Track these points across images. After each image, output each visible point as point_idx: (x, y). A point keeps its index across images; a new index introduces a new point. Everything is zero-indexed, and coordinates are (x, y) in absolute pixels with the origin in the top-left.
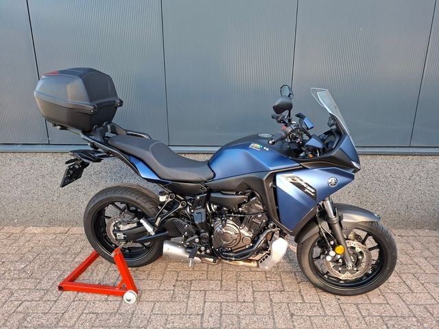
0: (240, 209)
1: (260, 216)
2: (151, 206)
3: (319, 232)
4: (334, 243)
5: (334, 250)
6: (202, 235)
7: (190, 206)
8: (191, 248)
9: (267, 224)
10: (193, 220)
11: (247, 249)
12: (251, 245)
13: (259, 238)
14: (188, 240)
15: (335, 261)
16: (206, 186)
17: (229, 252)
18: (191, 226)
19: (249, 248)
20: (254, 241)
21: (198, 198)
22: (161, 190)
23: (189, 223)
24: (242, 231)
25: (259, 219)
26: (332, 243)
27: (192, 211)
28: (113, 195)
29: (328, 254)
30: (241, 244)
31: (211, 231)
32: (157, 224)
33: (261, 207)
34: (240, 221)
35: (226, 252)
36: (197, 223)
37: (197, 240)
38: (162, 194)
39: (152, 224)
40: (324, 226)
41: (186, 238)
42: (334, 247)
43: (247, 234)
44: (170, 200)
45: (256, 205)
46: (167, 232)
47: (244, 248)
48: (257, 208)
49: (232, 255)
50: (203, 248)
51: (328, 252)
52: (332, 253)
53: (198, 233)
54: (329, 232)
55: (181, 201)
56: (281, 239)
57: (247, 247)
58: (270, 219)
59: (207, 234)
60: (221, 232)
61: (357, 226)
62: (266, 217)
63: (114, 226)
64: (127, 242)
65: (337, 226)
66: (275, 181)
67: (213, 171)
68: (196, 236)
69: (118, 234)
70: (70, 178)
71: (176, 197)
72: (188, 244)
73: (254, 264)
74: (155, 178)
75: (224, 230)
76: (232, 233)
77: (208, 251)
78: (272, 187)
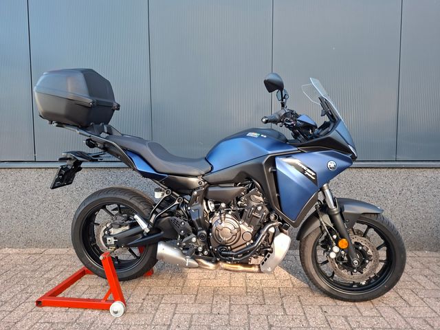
0: (239, 202)
1: (260, 208)
2: (145, 207)
3: (321, 227)
4: (337, 237)
5: (337, 245)
6: (199, 233)
7: (186, 203)
8: (187, 249)
9: (268, 216)
10: (189, 217)
11: (247, 247)
12: (252, 242)
13: (259, 234)
14: (185, 240)
15: (339, 258)
16: (204, 181)
17: (228, 251)
18: (187, 223)
19: (249, 246)
20: (254, 238)
21: (195, 193)
22: (157, 186)
23: (186, 221)
24: (242, 226)
25: (259, 212)
26: (335, 237)
27: (189, 208)
28: (107, 196)
29: (332, 251)
30: (241, 241)
31: (209, 228)
32: (152, 221)
33: (261, 199)
34: (239, 215)
35: (225, 251)
36: (194, 220)
37: (194, 240)
38: (158, 190)
39: (147, 221)
40: (325, 219)
41: (182, 237)
42: (337, 241)
43: (247, 229)
44: (166, 195)
45: (256, 197)
46: (162, 233)
47: (245, 246)
48: (256, 200)
49: (231, 253)
50: (200, 249)
51: (332, 248)
52: (336, 249)
53: (195, 232)
54: (331, 226)
55: (177, 197)
56: (282, 234)
57: (248, 244)
58: (271, 210)
59: (204, 232)
60: (220, 227)
61: (360, 218)
62: (266, 209)
63: (104, 231)
64: (117, 247)
65: (338, 218)
66: (274, 165)
67: (211, 164)
68: (193, 235)
69: (108, 239)
70: (61, 180)
71: (172, 193)
72: (184, 244)
73: (256, 269)
74: (152, 171)
75: (223, 225)
76: (231, 227)
77: (206, 253)
78: (271, 172)
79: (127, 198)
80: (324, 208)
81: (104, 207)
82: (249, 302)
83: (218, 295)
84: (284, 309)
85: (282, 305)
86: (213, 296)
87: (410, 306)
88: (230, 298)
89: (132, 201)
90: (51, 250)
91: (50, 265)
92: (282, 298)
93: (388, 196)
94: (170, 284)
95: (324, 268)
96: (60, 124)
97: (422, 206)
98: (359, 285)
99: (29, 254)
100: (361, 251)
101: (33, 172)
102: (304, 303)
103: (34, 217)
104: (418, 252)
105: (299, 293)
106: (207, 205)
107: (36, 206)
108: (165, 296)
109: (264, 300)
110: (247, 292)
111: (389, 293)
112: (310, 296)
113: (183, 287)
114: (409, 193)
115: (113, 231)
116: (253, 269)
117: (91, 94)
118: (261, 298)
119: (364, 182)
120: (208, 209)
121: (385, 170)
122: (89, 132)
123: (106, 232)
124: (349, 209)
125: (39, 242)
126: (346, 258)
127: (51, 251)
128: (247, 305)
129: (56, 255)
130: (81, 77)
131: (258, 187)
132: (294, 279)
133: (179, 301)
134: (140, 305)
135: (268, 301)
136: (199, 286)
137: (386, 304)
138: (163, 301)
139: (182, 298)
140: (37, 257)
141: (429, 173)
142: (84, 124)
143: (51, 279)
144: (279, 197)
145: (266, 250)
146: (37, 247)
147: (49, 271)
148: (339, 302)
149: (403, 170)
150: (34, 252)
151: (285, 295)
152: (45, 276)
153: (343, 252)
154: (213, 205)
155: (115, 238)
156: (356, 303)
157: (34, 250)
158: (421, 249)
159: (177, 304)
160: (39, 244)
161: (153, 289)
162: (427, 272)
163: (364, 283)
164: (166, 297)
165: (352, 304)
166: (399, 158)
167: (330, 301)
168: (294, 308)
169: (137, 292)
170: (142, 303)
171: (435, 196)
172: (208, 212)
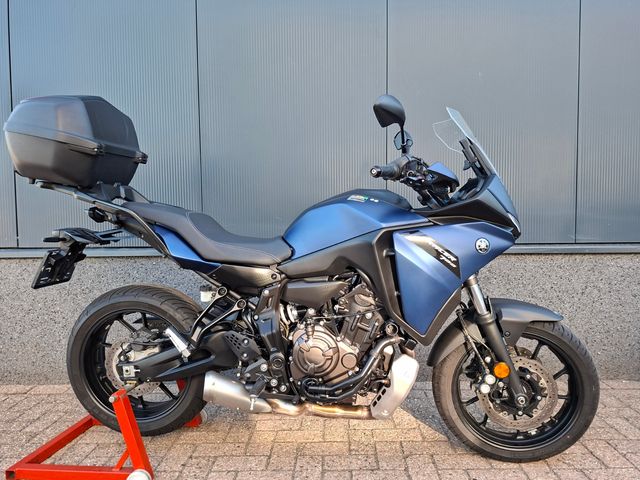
0: (337, 307)
1: (369, 315)
3: (465, 344)
4: (492, 359)
5: (492, 373)
6: (272, 357)
7: (252, 310)
8: (253, 383)
9: (383, 328)
10: (257, 331)
11: (350, 377)
12: (357, 369)
13: (369, 356)
14: (250, 368)
15: (495, 394)
16: (281, 273)
17: (320, 385)
18: (252, 341)
19: (353, 376)
20: (361, 364)
21: (266, 292)
22: (204, 283)
23: (250, 337)
24: (341, 345)
25: (368, 321)
26: (488, 359)
27: (256, 317)
29: (483, 382)
30: (340, 369)
31: (288, 348)
32: (195, 338)
33: (371, 300)
34: (337, 327)
35: (314, 385)
36: (264, 335)
37: (264, 367)
38: (208, 289)
39: (186, 337)
40: (472, 332)
41: (245, 364)
42: (491, 366)
43: (349, 349)
44: (218, 296)
45: (363, 297)
46: (212, 357)
47: (346, 376)
48: (364, 303)
49: (323, 388)
50: (274, 383)
51: (483, 378)
52: (490, 379)
53: (266, 356)
54: (482, 341)
55: (237, 299)
56: (405, 356)
57: (350, 373)
58: (387, 318)
59: (281, 355)
60: (305, 346)
61: (527, 330)
62: (379, 317)
63: (120, 356)
64: (140, 381)
65: (493, 329)
66: (391, 246)
67: (290, 246)
68: (263, 360)
69: (125, 368)
70: (51, 275)
71: (228, 294)
72: (248, 375)
73: (363, 413)
74: (195, 258)
75: (311, 343)
76: (324, 346)
77: (283, 388)
78: (387, 256)
79: (155, 302)
80: (470, 314)
81: (120, 317)
82: (353, 467)
83: (304, 455)
84: (409, 476)
85: (406, 470)
86: (296, 458)
87: (607, 467)
88: (323, 459)
89: (164, 307)
90: (41, 387)
91: (38, 412)
92: (405, 458)
93: (565, 297)
94: (228, 439)
95: (470, 409)
96: (47, 185)
97: (616, 312)
98: (527, 435)
99: (6, 394)
100: (529, 381)
101: (14, 264)
102: (440, 466)
103: (16, 335)
104: (611, 382)
105: (432, 451)
106: (285, 311)
107: (18, 318)
108: (220, 459)
109: (377, 462)
110: (350, 450)
111: (573, 447)
112: (449, 455)
113: (248, 444)
114: (596, 291)
115: (134, 356)
116: (359, 413)
117: (96, 135)
118: (372, 460)
119: (528, 275)
120: (288, 318)
121: (560, 257)
122: (94, 195)
123: (122, 358)
124: (509, 316)
125: (23, 375)
126: (505, 393)
127: (41, 389)
128: (351, 471)
129: (49, 395)
130: (80, 108)
131: (365, 281)
132: (425, 428)
133: (240, 466)
134: (177, 474)
135: (383, 464)
136: (274, 441)
137: (569, 465)
138: (215, 468)
139: (246, 461)
140: (18, 399)
141: (625, 261)
142: (86, 184)
143: (36, 435)
144: (399, 297)
145: (379, 383)
146: (18, 383)
147: (34, 421)
148: (496, 464)
149: (587, 257)
150: (14, 391)
151: (411, 454)
152: (27, 430)
153: (501, 384)
154: (295, 312)
155: (136, 367)
156: (523, 465)
157: (14, 389)
158: (616, 377)
159: (237, 472)
160: (21, 377)
161: (200, 449)
162: (628, 412)
163: (533, 433)
164: (220, 461)
165: (516, 466)
166: (581, 238)
167: (480, 462)
168: (424, 475)
169: (173, 453)
170: (181, 472)
171: (635, 296)
172: (287, 323)
